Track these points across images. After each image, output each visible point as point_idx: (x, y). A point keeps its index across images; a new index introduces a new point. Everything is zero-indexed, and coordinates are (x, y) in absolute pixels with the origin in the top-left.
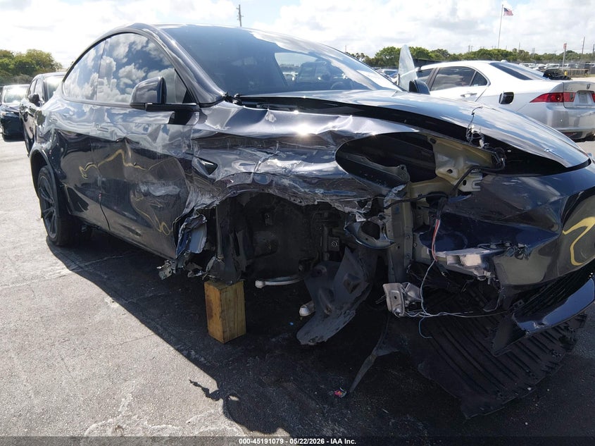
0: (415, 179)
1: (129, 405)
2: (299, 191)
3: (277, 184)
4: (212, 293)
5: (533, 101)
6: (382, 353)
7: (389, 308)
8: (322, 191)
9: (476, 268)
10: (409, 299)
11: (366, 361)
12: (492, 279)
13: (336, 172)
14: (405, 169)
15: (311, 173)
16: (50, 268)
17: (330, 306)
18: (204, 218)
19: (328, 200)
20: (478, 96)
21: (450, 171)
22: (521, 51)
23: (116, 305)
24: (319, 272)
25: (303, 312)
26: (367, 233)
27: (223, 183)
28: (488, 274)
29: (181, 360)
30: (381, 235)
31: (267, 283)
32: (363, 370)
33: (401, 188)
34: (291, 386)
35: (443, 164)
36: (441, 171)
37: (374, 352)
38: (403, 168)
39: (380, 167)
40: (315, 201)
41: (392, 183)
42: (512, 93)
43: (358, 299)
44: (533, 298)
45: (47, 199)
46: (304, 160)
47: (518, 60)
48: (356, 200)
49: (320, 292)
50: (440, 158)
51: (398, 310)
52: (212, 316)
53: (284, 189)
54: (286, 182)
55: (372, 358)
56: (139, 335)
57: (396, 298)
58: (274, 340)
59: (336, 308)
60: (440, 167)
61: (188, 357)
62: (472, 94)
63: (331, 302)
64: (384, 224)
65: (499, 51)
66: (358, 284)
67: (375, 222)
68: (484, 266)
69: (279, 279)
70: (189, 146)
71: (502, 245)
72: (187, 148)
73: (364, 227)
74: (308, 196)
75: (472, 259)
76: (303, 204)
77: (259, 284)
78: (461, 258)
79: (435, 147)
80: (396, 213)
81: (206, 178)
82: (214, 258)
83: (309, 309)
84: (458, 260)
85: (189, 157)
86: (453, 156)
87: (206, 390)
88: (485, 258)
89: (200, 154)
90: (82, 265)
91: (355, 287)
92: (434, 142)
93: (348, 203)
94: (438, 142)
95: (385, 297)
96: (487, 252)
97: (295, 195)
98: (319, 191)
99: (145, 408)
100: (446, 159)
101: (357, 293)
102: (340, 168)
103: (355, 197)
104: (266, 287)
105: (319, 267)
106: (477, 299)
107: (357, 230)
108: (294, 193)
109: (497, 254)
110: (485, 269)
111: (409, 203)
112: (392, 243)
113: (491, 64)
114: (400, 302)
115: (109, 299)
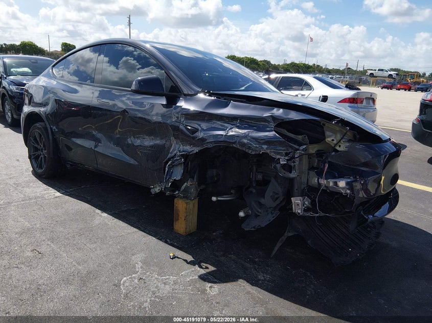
0: (311, 142)
1: (141, 267)
2: (253, 146)
3: (239, 142)
4: (180, 205)
5: (340, 102)
6: (290, 234)
7: (294, 211)
8: (266, 147)
9: (343, 188)
10: (305, 206)
11: (280, 239)
12: (350, 194)
13: (275, 137)
14: (306, 137)
15: (260, 137)
16: (46, 192)
17: (259, 210)
18: (183, 160)
19: (268, 151)
20: (306, 96)
21: (333, 140)
22: (318, 66)
23: (105, 215)
24: (251, 192)
25: (241, 214)
26: (284, 169)
27: (203, 140)
28: (348, 191)
29: (161, 244)
30: (293, 172)
31: (219, 199)
32: (279, 245)
33: (304, 147)
34: (233, 257)
35: (330, 136)
36: (329, 140)
37: (286, 234)
38: (305, 137)
39: (292, 136)
40: (260, 151)
41: (300, 144)
42: (327, 96)
43: (278, 205)
44: (366, 206)
45: (36, 146)
46: (255, 130)
47: (316, 71)
48: (284, 152)
49: (253, 203)
50: (327, 133)
51: (299, 211)
52: (178, 219)
53: (243, 145)
54: (245, 141)
55: (284, 238)
56: (129, 231)
57: (298, 205)
58: (214, 234)
59: (264, 211)
60: (328, 138)
61: (166, 242)
62: (302, 95)
63: (260, 209)
64: (295, 165)
65: (304, 64)
66: (278, 197)
67: (290, 164)
68: (347, 187)
69: (225, 196)
70: (178, 118)
71: (355, 177)
72: (176, 119)
73: (283, 166)
74: (257, 149)
75: (342, 184)
76: (253, 153)
77: (214, 199)
78: (338, 183)
79: (325, 128)
80: (301, 160)
81: (190, 136)
82: (186, 184)
83: (245, 213)
84: (336, 184)
85: (177, 124)
86: (335, 132)
87: (186, 261)
88: (347, 184)
89: (186, 123)
90: (68, 190)
91: (277, 199)
92: (324, 125)
93: (279, 154)
94: (326, 125)
95: (292, 205)
96: (349, 180)
97: (249, 148)
98: (265, 147)
99: (152, 268)
100: (331, 134)
101: (278, 202)
102: (277, 135)
103: (284, 150)
104: (218, 201)
105: (250, 189)
106: (337, 207)
107: (279, 168)
108: (249, 147)
109: (353, 181)
110: (348, 189)
111: (307, 156)
112: (298, 176)
113: (314, 77)
114: (301, 207)
115: (98, 211)
